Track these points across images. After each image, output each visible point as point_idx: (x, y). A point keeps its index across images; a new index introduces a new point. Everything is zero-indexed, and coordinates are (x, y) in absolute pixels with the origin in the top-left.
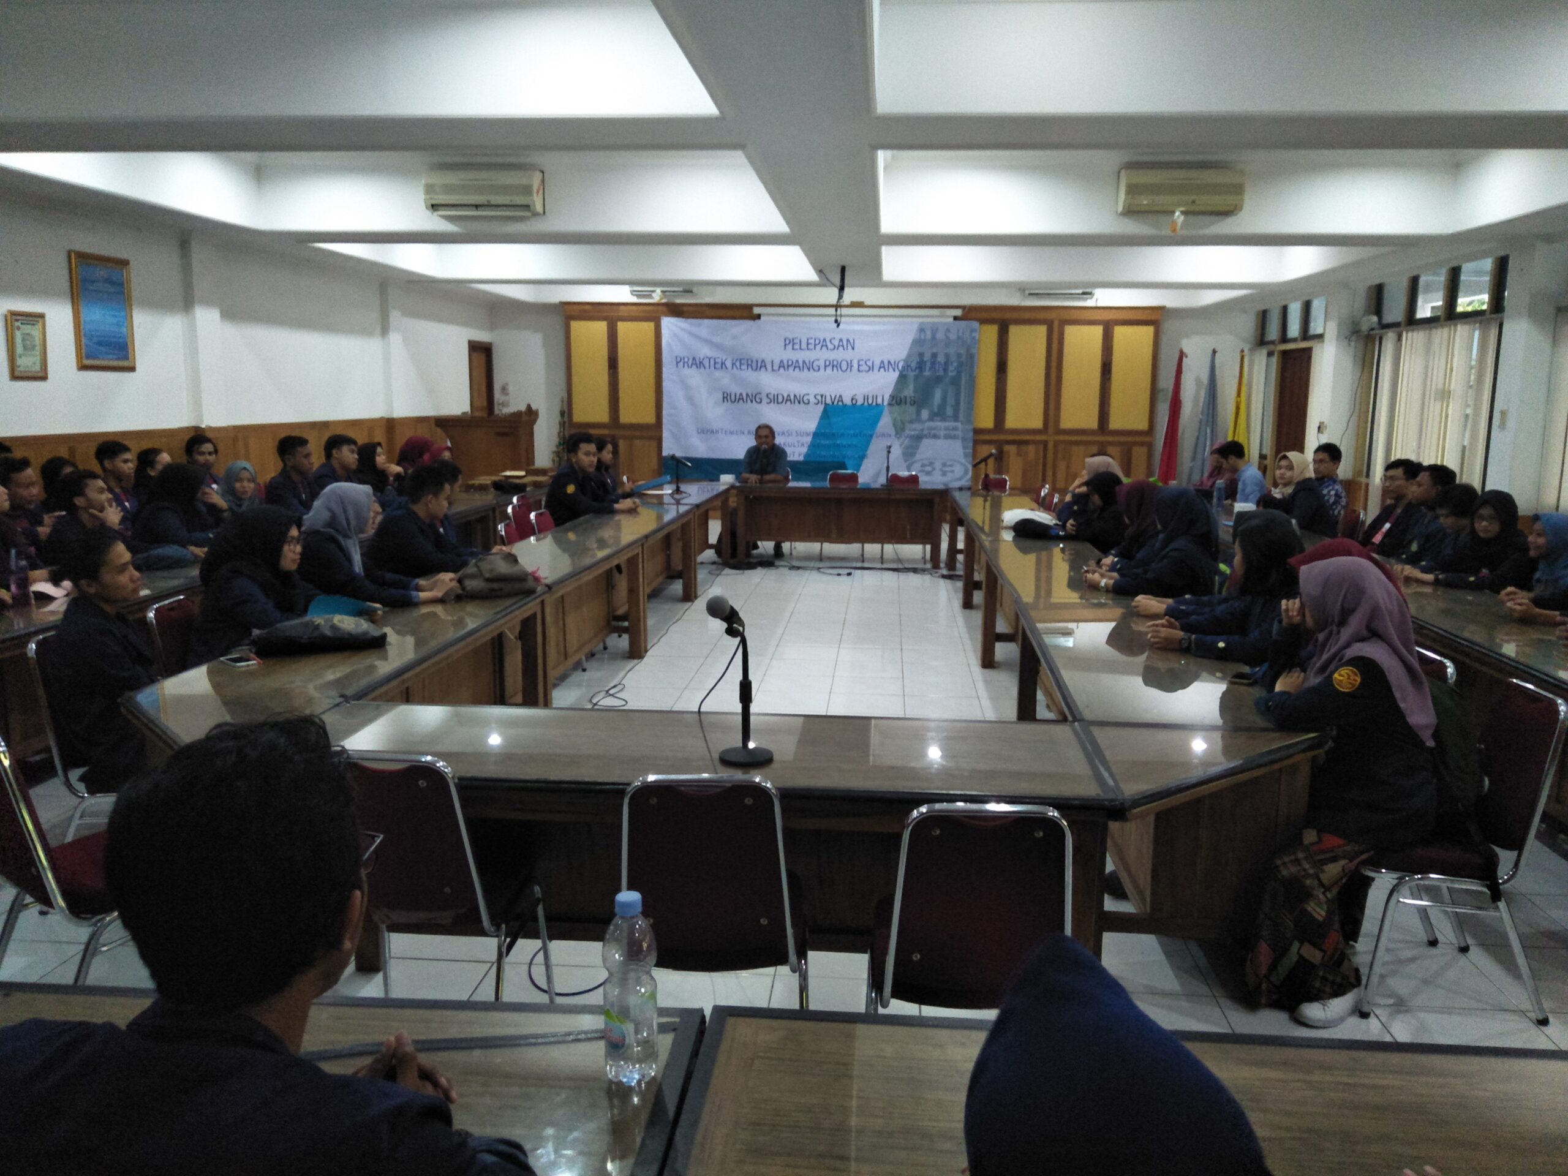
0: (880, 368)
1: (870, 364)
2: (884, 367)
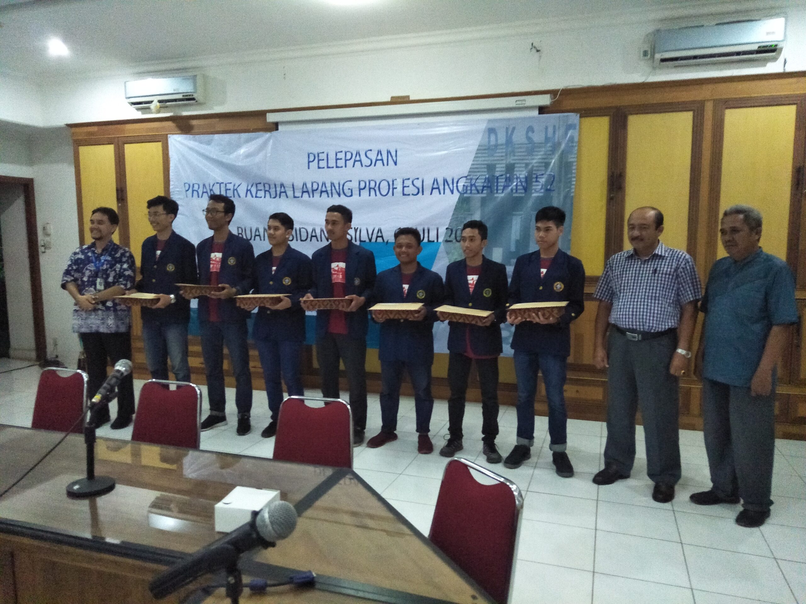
2: (438, 188)
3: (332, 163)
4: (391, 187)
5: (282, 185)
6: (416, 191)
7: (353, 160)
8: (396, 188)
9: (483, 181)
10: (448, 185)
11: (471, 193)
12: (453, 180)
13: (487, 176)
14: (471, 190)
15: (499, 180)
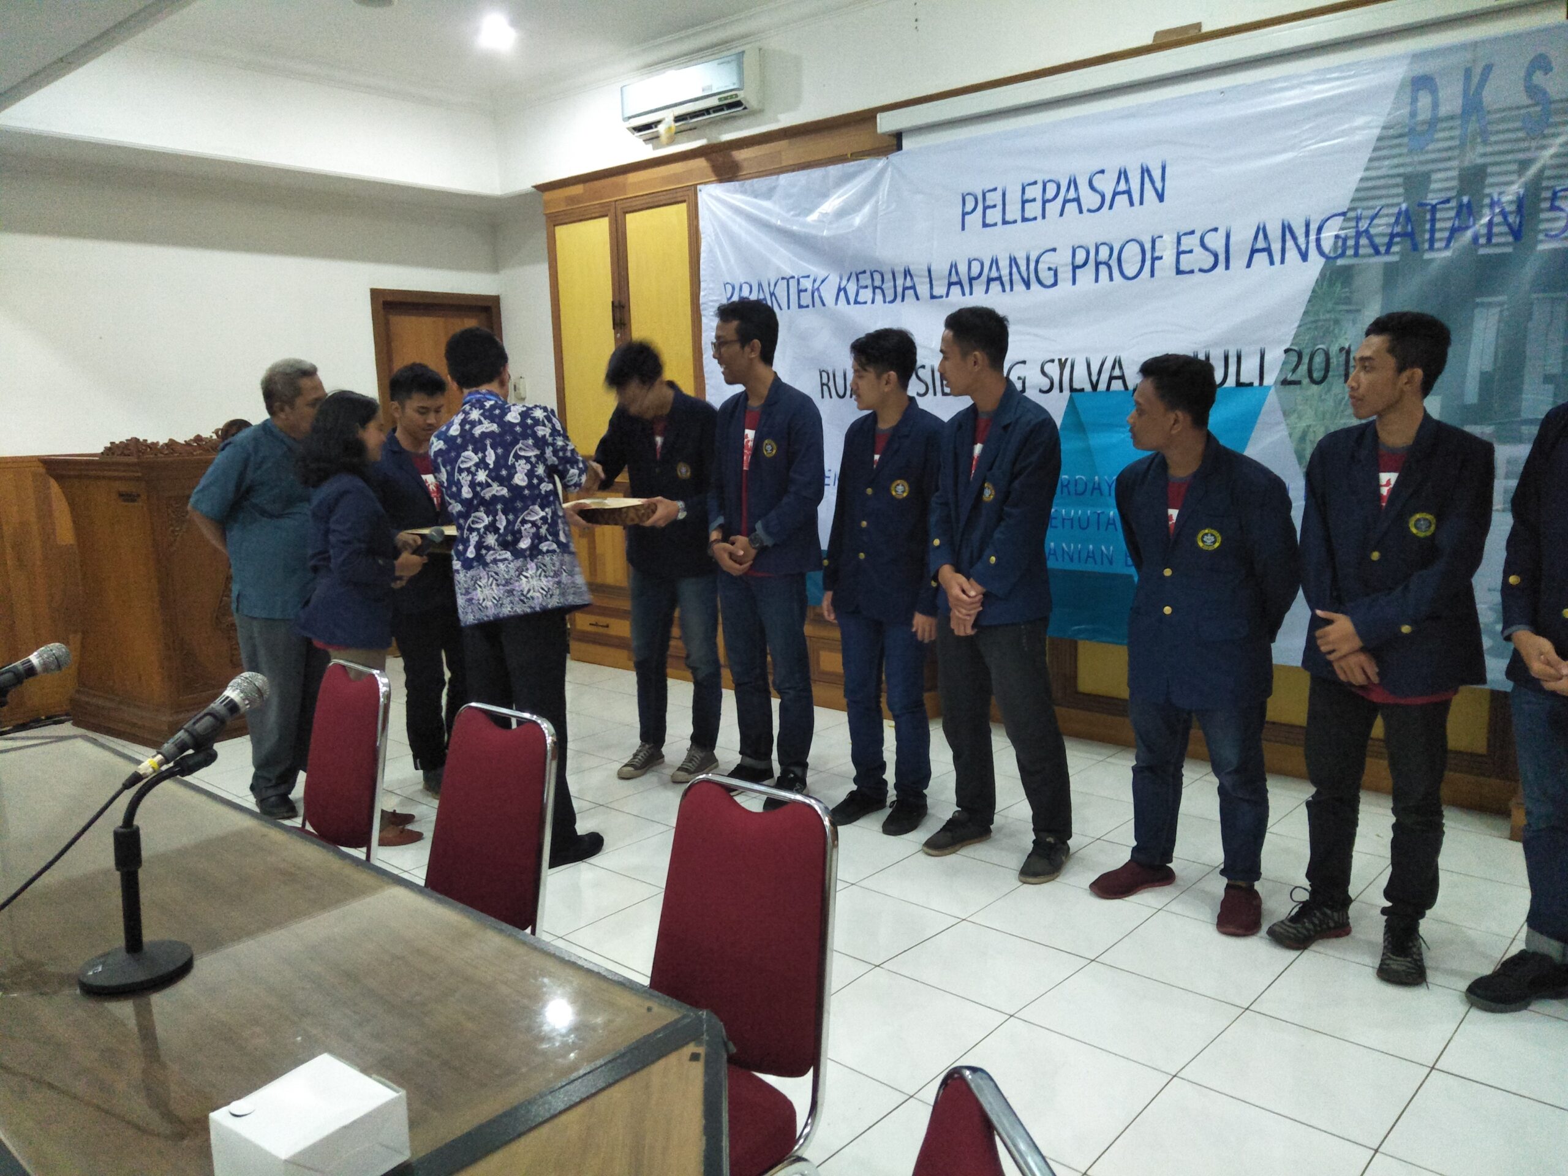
0: (1254, 251)
1: (1216, 242)
2: (1268, 250)
3: (1013, 212)
4: (1149, 257)
5: (907, 273)
6: (1212, 259)
7: (1060, 199)
8: (1161, 258)
9: (1393, 220)
10: (1294, 238)
11: (1356, 254)
12: (1307, 225)
13: (1404, 206)
14: (1357, 246)
15: (1438, 215)
